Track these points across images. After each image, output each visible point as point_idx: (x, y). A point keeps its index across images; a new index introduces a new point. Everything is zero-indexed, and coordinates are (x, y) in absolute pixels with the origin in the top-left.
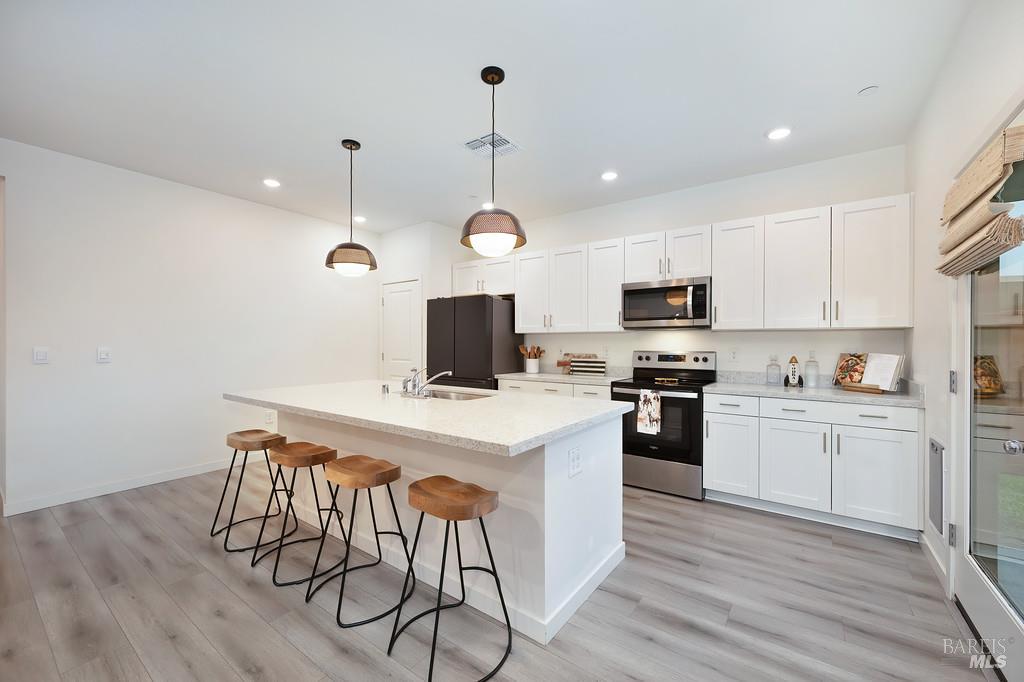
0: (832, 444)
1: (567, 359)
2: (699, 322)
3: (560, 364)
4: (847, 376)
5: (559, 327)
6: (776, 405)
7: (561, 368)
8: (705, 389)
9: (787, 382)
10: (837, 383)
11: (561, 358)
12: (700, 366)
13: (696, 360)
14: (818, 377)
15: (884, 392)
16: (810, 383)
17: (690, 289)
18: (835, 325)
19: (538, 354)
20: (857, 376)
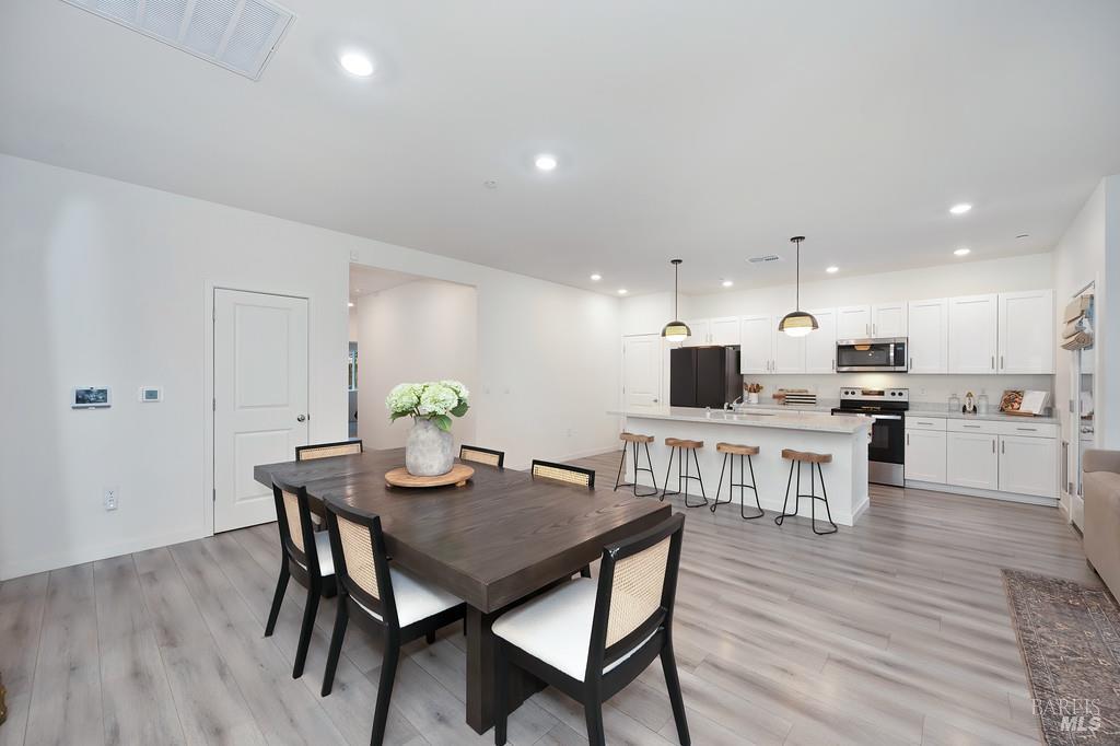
0: (999, 447)
1: (782, 393)
2: (898, 368)
3: (775, 397)
4: (1010, 404)
5: (780, 370)
6: (959, 423)
7: (776, 400)
8: (906, 413)
9: (964, 409)
10: (1002, 410)
11: (776, 392)
12: (897, 398)
13: (893, 394)
14: (988, 407)
15: (1035, 415)
16: (982, 410)
17: (892, 346)
18: (1001, 372)
19: (757, 389)
20: (1016, 406)
